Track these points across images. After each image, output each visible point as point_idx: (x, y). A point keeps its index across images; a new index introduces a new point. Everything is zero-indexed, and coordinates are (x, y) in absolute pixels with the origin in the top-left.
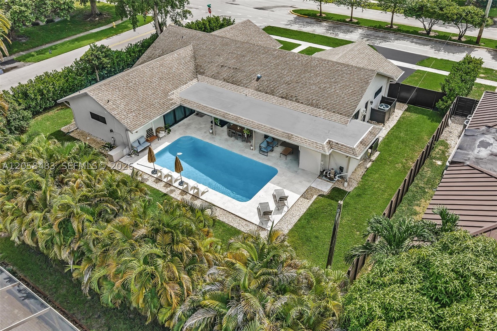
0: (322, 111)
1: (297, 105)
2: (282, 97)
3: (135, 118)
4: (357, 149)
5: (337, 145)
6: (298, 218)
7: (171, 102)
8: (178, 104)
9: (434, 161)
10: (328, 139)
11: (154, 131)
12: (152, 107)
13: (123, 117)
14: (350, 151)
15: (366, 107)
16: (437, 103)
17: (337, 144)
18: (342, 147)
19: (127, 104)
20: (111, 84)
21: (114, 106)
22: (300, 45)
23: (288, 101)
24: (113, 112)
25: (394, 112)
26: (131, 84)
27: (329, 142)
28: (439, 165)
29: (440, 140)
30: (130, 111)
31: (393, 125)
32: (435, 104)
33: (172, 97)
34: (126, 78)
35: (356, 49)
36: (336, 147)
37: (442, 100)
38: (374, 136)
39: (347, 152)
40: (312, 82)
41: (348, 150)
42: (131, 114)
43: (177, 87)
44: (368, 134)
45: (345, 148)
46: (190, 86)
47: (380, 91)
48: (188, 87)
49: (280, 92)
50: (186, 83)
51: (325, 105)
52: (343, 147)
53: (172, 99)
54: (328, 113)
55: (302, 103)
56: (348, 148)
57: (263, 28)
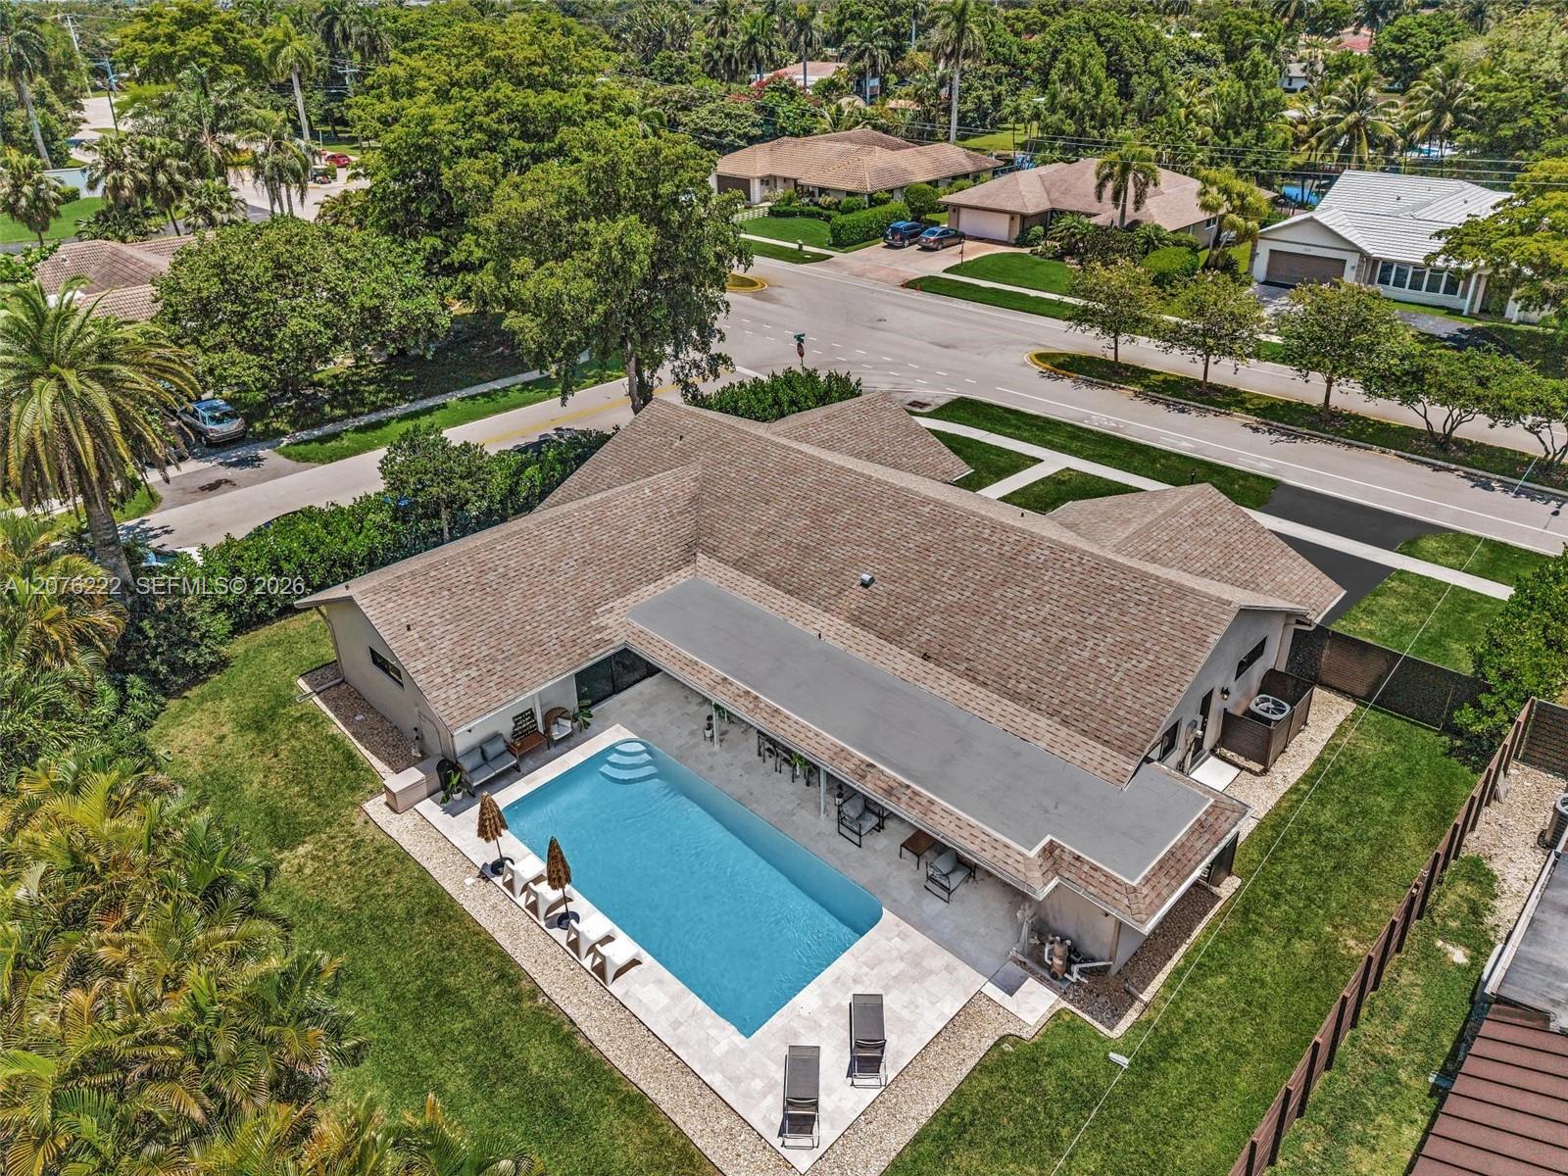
0: (1043, 722)
1: (967, 689)
2: (926, 657)
3: (475, 685)
4: (1145, 891)
5: (1078, 864)
6: (912, 1129)
7: (598, 637)
8: (618, 643)
9: (1439, 943)
10: (1048, 838)
11: (539, 719)
12: (537, 650)
13: (440, 680)
14: (1118, 896)
15: (1205, 710)
16: (1456, 713)
17: (1078, 858)
18: (1093, 873)
19: (463, 640)
20: (433, 574)
21: (421, 644)
22: (1037, 461)
23: (941, 670)
24: (412, 664)
25: (1306, 724)
26: (491, 576)
27: (1050, 850)
28: (1458, 967)
29: (1464, 854)
30: (467, 662)
31: (1299, 774)
32: (1450, 714)
33: (603, 621)
34: (482, 556)
35: (1186, 510)
36: (1073, 869)
37: (1476, 705)
38: (1214, 839)
39: (1108, 899)
40: (1024, 617)
41: (1111, 891)
42: (466, 672)
43: (627, 591)
44: (1192, 831)
45: (1103, 879)
46: (669, 587)
47: (1258, 651)
48: (660, 592)
49: (923, 639)
50: (660, 577)
51: (1056, 701)
52: (1097, 875)
53: (605, 628)
54: (1064, 732)
55: (984, 684)
56: (1113, 884)
57: (942, 402)
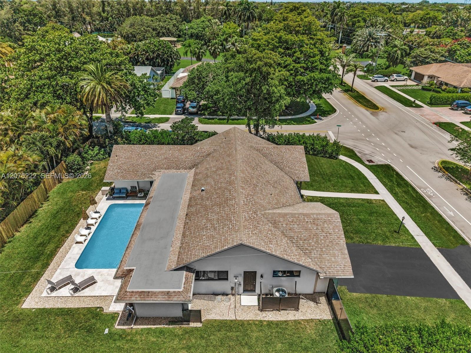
0: (178, 244)
1: (181, 227)
2: (187, 215)
3: (117, 173)
7: (151, 176)
8: (154, 180)
10: (135, 268)
11: (137, 190)
13: (112, 169)
20: (133, 147)
21: (116, 160)
22: (376, 193)
23: (184, 220)
24: (110, 164)
26: (143, 153)
27: (131, 271)
33: (156, 173)
34: (146, 148)
36: (128, 278)
46: (179, 172)
48: (176, 172)
53: (154, 175)
55: (184, 228)
57: (380, 163)
